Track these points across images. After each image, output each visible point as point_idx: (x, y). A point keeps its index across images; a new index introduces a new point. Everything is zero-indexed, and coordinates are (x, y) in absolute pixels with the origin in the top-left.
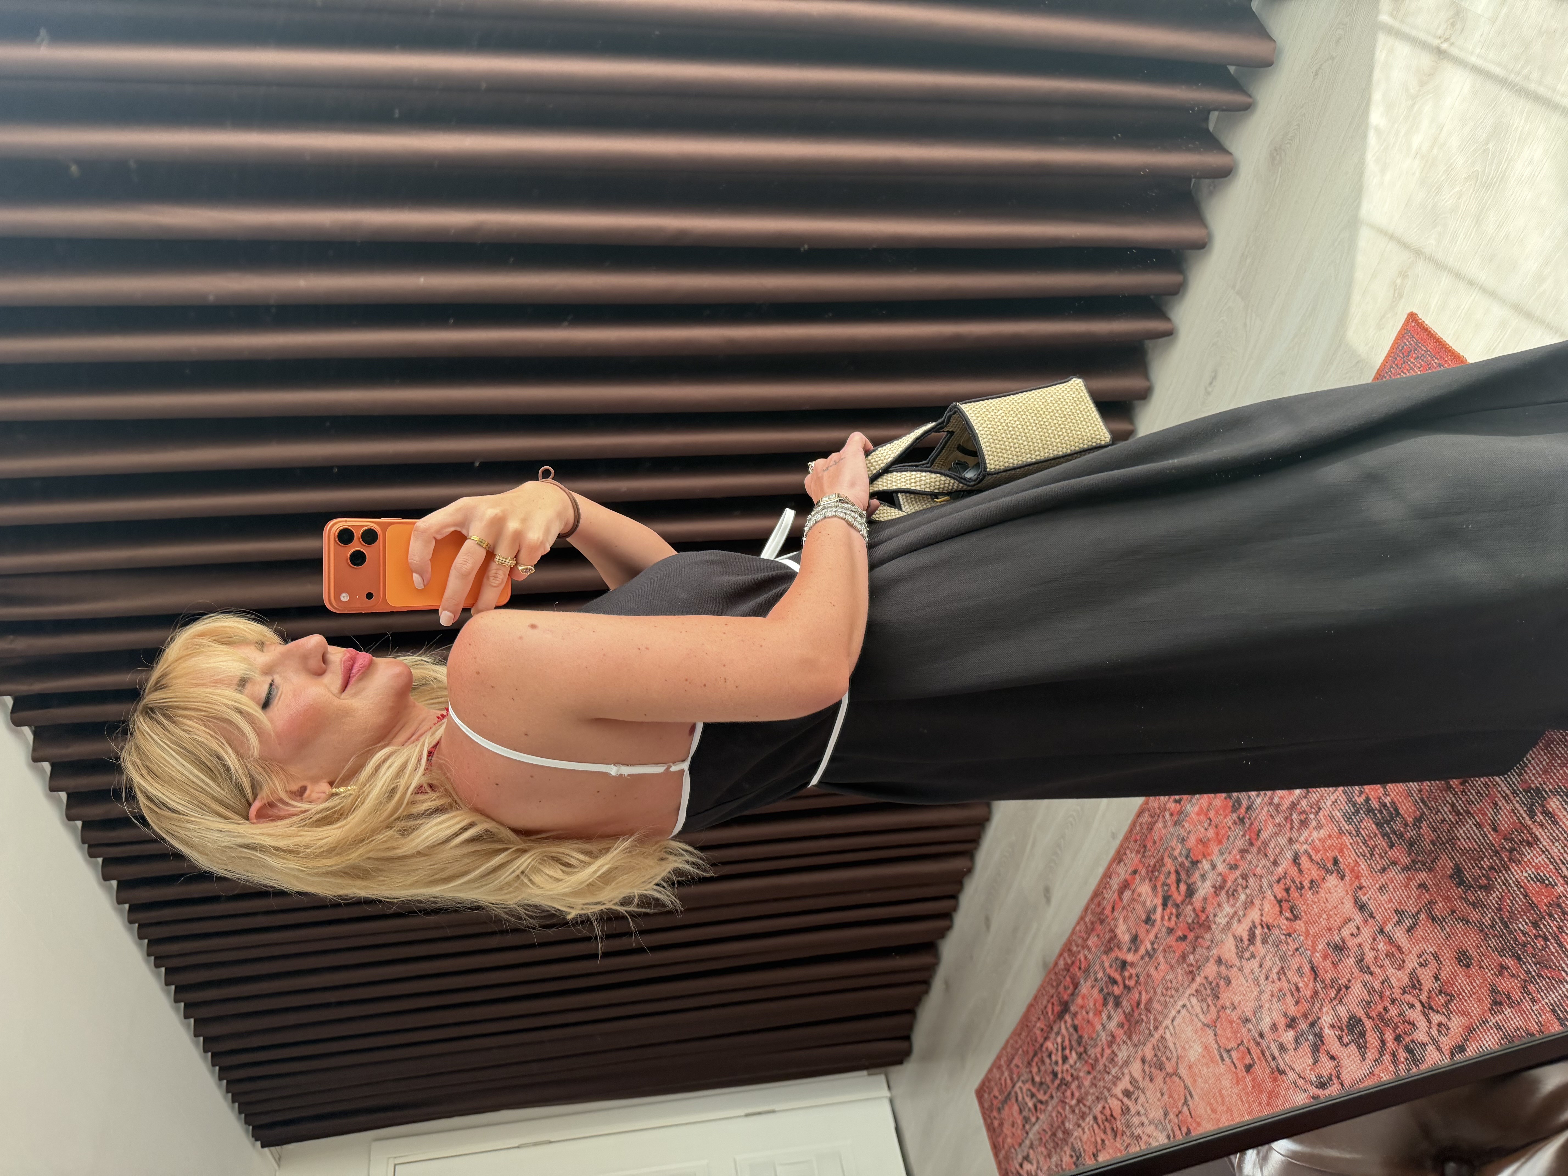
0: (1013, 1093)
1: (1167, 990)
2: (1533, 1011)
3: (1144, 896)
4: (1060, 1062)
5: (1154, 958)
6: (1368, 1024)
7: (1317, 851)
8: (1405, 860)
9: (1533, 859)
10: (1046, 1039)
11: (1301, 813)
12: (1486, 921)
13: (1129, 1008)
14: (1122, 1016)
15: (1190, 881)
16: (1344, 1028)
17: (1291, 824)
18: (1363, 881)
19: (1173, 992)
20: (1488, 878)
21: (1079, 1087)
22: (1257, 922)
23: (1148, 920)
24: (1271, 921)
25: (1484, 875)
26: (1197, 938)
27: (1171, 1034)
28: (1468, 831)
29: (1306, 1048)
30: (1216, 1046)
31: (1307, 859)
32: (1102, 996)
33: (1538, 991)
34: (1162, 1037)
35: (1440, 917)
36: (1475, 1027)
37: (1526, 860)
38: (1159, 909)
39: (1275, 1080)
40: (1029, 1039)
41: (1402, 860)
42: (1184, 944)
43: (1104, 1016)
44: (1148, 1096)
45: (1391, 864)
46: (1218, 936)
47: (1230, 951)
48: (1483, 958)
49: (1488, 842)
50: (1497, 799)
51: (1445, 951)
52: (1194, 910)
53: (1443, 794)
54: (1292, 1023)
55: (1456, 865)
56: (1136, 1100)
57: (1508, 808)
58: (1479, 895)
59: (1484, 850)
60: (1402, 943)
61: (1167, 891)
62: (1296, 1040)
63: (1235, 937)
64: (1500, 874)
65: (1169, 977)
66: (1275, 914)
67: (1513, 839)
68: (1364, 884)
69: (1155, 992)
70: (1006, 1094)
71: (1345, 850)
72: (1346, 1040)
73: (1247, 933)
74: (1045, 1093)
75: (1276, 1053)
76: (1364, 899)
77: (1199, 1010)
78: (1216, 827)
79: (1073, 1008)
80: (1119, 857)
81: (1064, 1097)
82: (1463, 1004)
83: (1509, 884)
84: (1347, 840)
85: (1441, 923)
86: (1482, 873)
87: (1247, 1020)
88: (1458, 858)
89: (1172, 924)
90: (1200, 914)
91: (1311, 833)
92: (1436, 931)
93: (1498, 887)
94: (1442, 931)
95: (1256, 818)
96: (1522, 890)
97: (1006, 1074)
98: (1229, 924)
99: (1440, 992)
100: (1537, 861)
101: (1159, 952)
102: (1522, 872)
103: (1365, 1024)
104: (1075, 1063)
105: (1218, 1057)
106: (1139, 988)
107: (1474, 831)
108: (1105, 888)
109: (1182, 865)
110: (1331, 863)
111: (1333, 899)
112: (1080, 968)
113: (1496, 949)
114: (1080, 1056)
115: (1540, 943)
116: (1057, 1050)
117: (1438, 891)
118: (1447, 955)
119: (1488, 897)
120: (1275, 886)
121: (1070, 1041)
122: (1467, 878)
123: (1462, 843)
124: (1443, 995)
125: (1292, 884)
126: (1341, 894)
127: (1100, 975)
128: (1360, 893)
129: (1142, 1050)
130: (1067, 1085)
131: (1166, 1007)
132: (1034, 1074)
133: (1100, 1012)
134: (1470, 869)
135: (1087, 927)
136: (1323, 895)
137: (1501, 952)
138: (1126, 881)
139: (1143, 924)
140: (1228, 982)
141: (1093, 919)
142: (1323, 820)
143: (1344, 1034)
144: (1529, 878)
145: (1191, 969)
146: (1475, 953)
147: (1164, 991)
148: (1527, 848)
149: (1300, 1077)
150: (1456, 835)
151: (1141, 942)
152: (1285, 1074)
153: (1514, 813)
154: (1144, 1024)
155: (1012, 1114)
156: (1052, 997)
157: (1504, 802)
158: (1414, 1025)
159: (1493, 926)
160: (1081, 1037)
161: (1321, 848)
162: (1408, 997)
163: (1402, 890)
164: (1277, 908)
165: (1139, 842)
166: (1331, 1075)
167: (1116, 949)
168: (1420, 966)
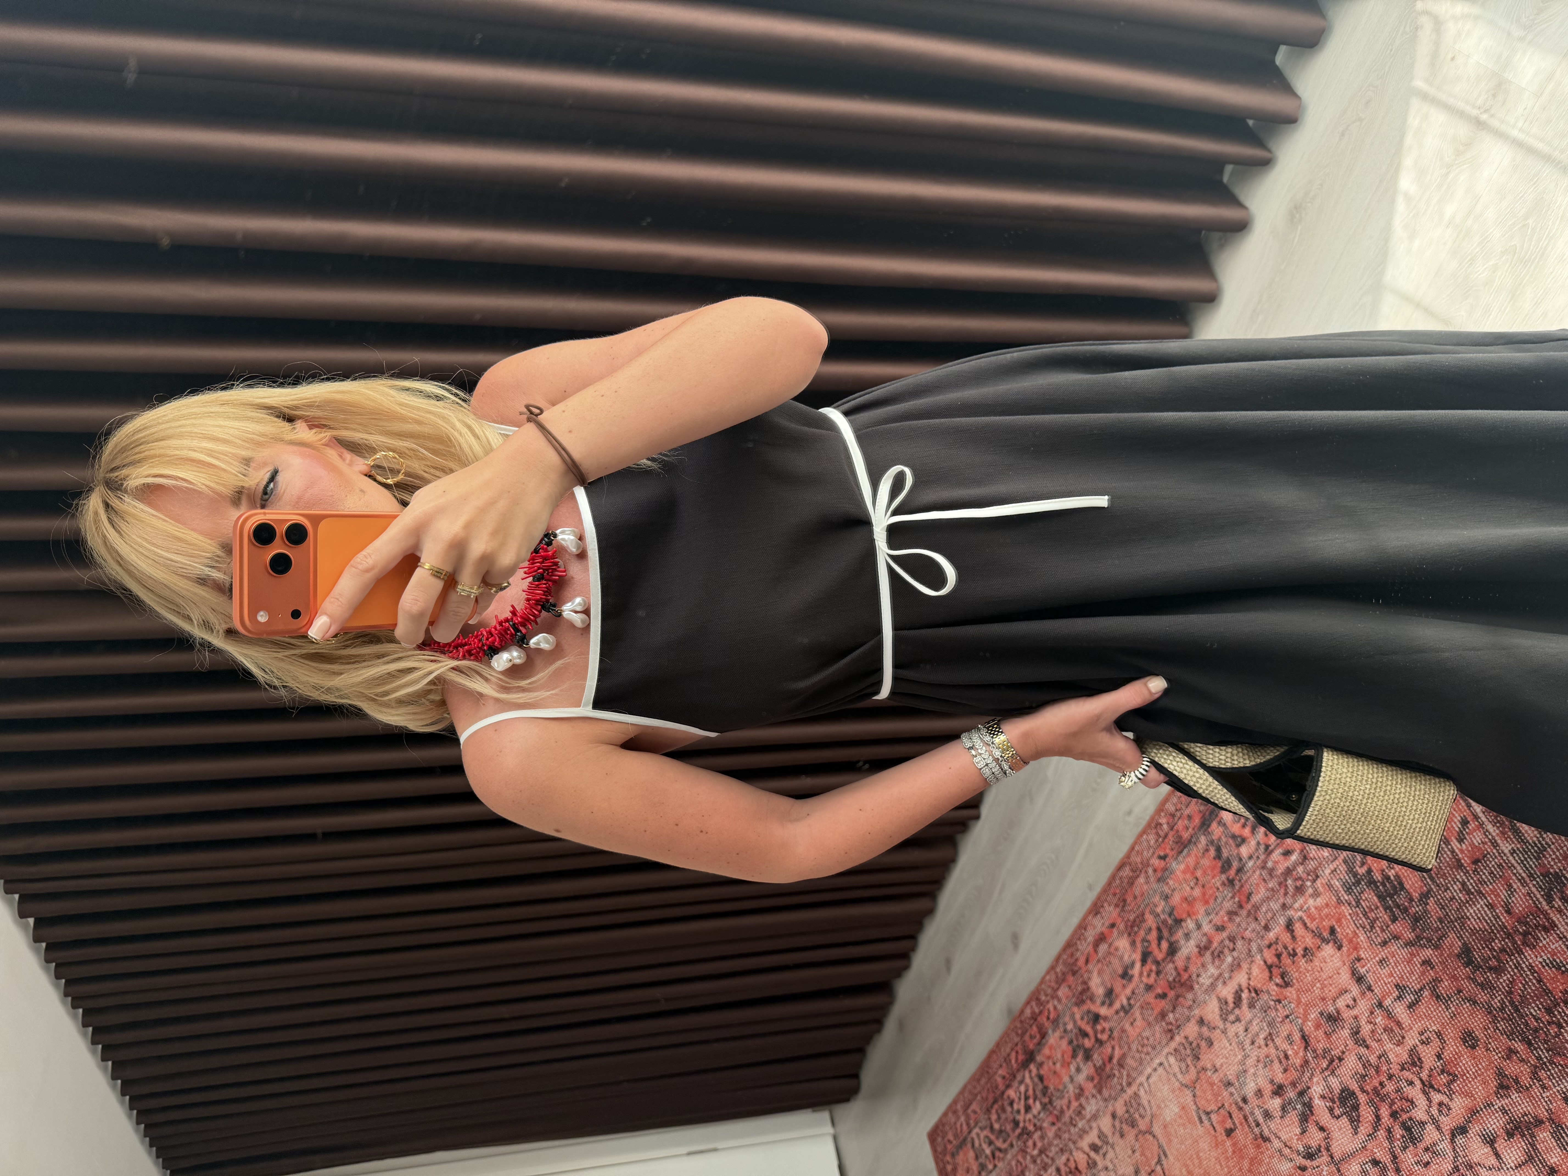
0: (969, 1139)
1: (1143, 1046)
2: (1543, 1098)
3: (1121, 950)
4: (1023, 1111)
5: (1130, 1014)
6: (1362, 1098)
7: (1313, 919)
8: (1409, 935)
9: (1549, 945)
10: (1008, 1086)
11: (1296, 879)
12: (1496, 1003)
13: (1101, 1062)
14: (1092, 1071)
15: (1173, 939)
16: (1336, 1100)
17: (1286, 890)
18: (1361, 953)
19: (1150, 1049)
20: (1499, 960)
21: (1042, 1138)
22: (1244, 985)
23: (1125, 975)
24: (1259, 986)
25: (1494, 957)
26: (1178, 997)
27: (1146, 1092)
28: (1479, 911)
29: (1293, 1117)
30: (1194, 1107)
31: (1301, 926)
32: (1070, 1048)
33: (1549, 1078)
34: (1135, 1093)
35: (1445, 995)
36: (1479, 1109)
37: (1541, 945)
38: (1138, 965)
39: (1258, 1147)
40: (989, 1085)
41: (1405, 935)
42: (1163, 1002)
43: (1073, 1068)
44: (1117, 1152)
45: (1393, 938)
46: (1201, 997)
47: (1213, 1012)
48: (1490, 1040)
49: (1500, 923)
50: (1511, 881)
51: (1449, 1031)
52: (1176, 968)
53: (1453, 872)
54: (1279, 1090)
55: (1465, 944)
56: (1104, 1155)
57: (1523, 891)
58: (1488, 977)
59: (1495, 931)
60: (1402, 1019)
61: (1147, 947)
62: (1283, 1108)
63: (1219, 999)
64: (1513, 957)
65: (1145, 1034)
66: (1264, 979)
67: (1528, 923)
68: (1363, 956)
69: (1130, 1048)
70: (961, 1139)
71: (1343, 920)
72: (1337, 1112)
73: (1233, 996)
74: (1004, 1141)
75: (1261, 1119)
76: (1362, 971)
77: (1177, 1070)
78: (1203, 886)
79: (1039, 1058)
80: (1096, 909)
81: (1025, 1146)
82: (1466, 1085)
83: (1522, 968)
84: (1346, 910)
85: (1447, 1001)
86: (1493, 954)
87: (1229, 1084)
88: (1467, 937)
89: (1151, 981)
90: (1182, 973)
91: (1307, 900)
92: (1440, 1009)
93: (1510, 970)
94: (1447, 1010)
95: (1247, 881)
96: (1535, 975)
97: (962, 1119)
98: (1213, 986)
99: (1443, 1071)
100: (1553, 947)
101: (1135, 1008)
102: (1537, 957)
103: (1359, 1098)
104: (1039, 1113)
105: (1196, 1119)
106: (1113, 1043)
107: (1485, 912)
108: (1079, 939)
109: (1164, 922)
110: (1327, 932)
111: (1329, 969)
112: (1048, 1018)
113: (1505, 1032)
114: (1044, 1106)
115: (1553, 1030)
116: (1020, 1099)
117: (1444, 969)
118: (1452, 1034)
119: (1498, 979)
120: (1265, 950)
121: (1034, 1091)
122: (1475, 958)
123: (1471, 923)
124: (1445, 1075)
125: (1284, 950)
126: (1338, 964)
127: (1070, 1026)
128: (1358, 965)
129: (1113, 1106)
130: (1029, 1134)
131: (1141, 1064)
132: (993, 1121)
133: (1069, 1064)
134: (1479, 949)
135: (1057, 977)
136: (1317, 964)
137: (1510, 1036)
138: (1102, 933)
139: (1119, 979)
140: (1210, 1043)
141: (1064, 970)
142: (1321, 888)
143: (1335, 1105)
144: (1544, 964)
145: (1170, 1027)
146: (1482, 1035)
147: (1140, 1048)
148: (1543, 933)
149: (1286, 1146)
150: (1465, 914)
151: (1117, 996)
152: (1270, 1141)
153: (1530, 896)
154: (1116, 1079)
155: (967, 1160)
156: (1017, 1045)
157: (1519, 884)
158: (1412, 1102)
159: (1502, 1009)
160: (1046, 1088)
161: (1317, 916)
162: (1406, 1074)
163: (1405, 966)
164: (1267, 974)
165: (1118, 896)
166: (1320, 1146)
167: (1088, 1002)
168: (1422, 1044)
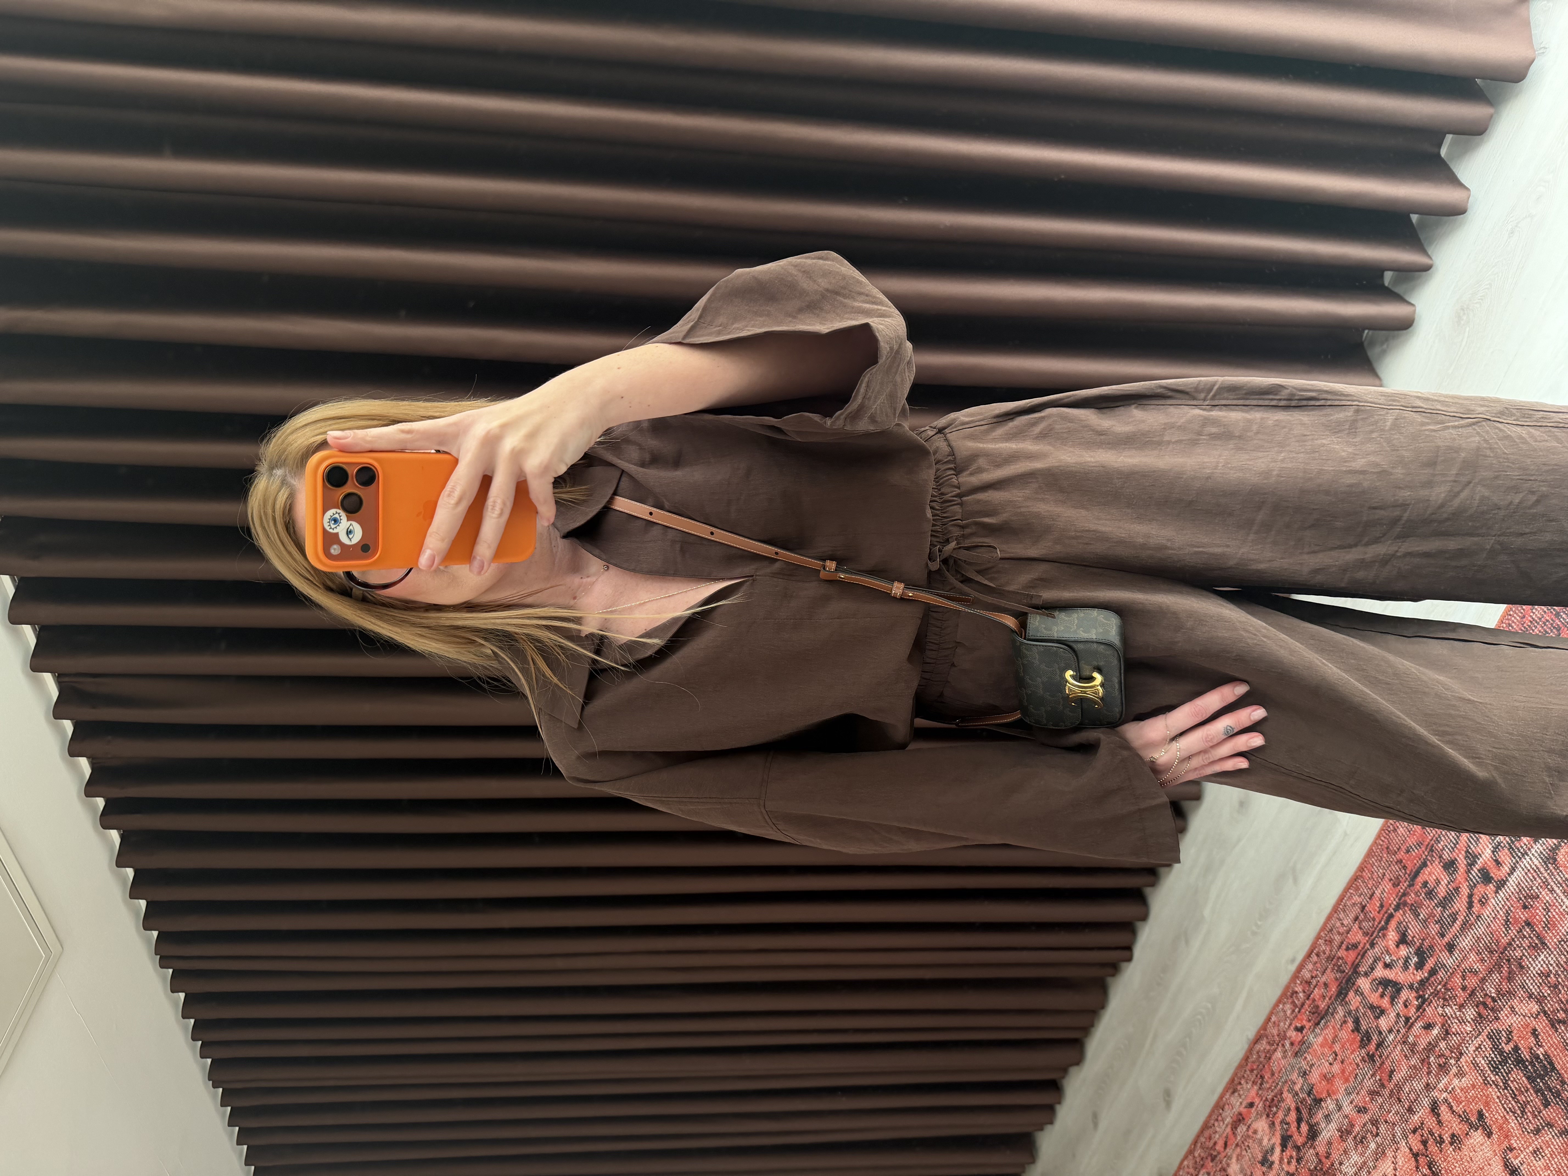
3: (1260, 1133)
7: (1459, 1102)
8: (1562, 1123)
11: (1439, 1056)
15: (1313, 1121)
17: (1428, 1068)
18: (1513, 1142)
23: (1265, 1162)
31: (1447, 1110)
38: (1278, 1150)
41: (1559, 1122)
45: (1547, 1125)
52: (1317, 1154)
61: (1287, 1130)
66: (1411, 1170)
68: (1515, 1145)
71: (1491, 1104)
76: (1516, 1162)
78: (1342, 1062)
80: (1233, 1087)
84: (1493, 1092)
89: (1292, 1168)
90: (1324, 1160)
91: (1451, 1080)
95: (1387, 1057)
108: (1216, 1120)
109: (1303, 1101)
110: (1475, 1117)
111: (1479, 1158)
120: (1410, 1137)
125: (1430, 1136)
126: (1488, 1154)
128: (1510, 1155)
135: (1196, 1161)
136: (1467, 1153)
138: (1240, 1114)
139: (1259, 1165)
141: (1203, 1154)
142: (1465, 1067)
161: (1463, 1099)
163: (1561, 1157)
164: (1414, 1164)
165: (1255, 1072)
